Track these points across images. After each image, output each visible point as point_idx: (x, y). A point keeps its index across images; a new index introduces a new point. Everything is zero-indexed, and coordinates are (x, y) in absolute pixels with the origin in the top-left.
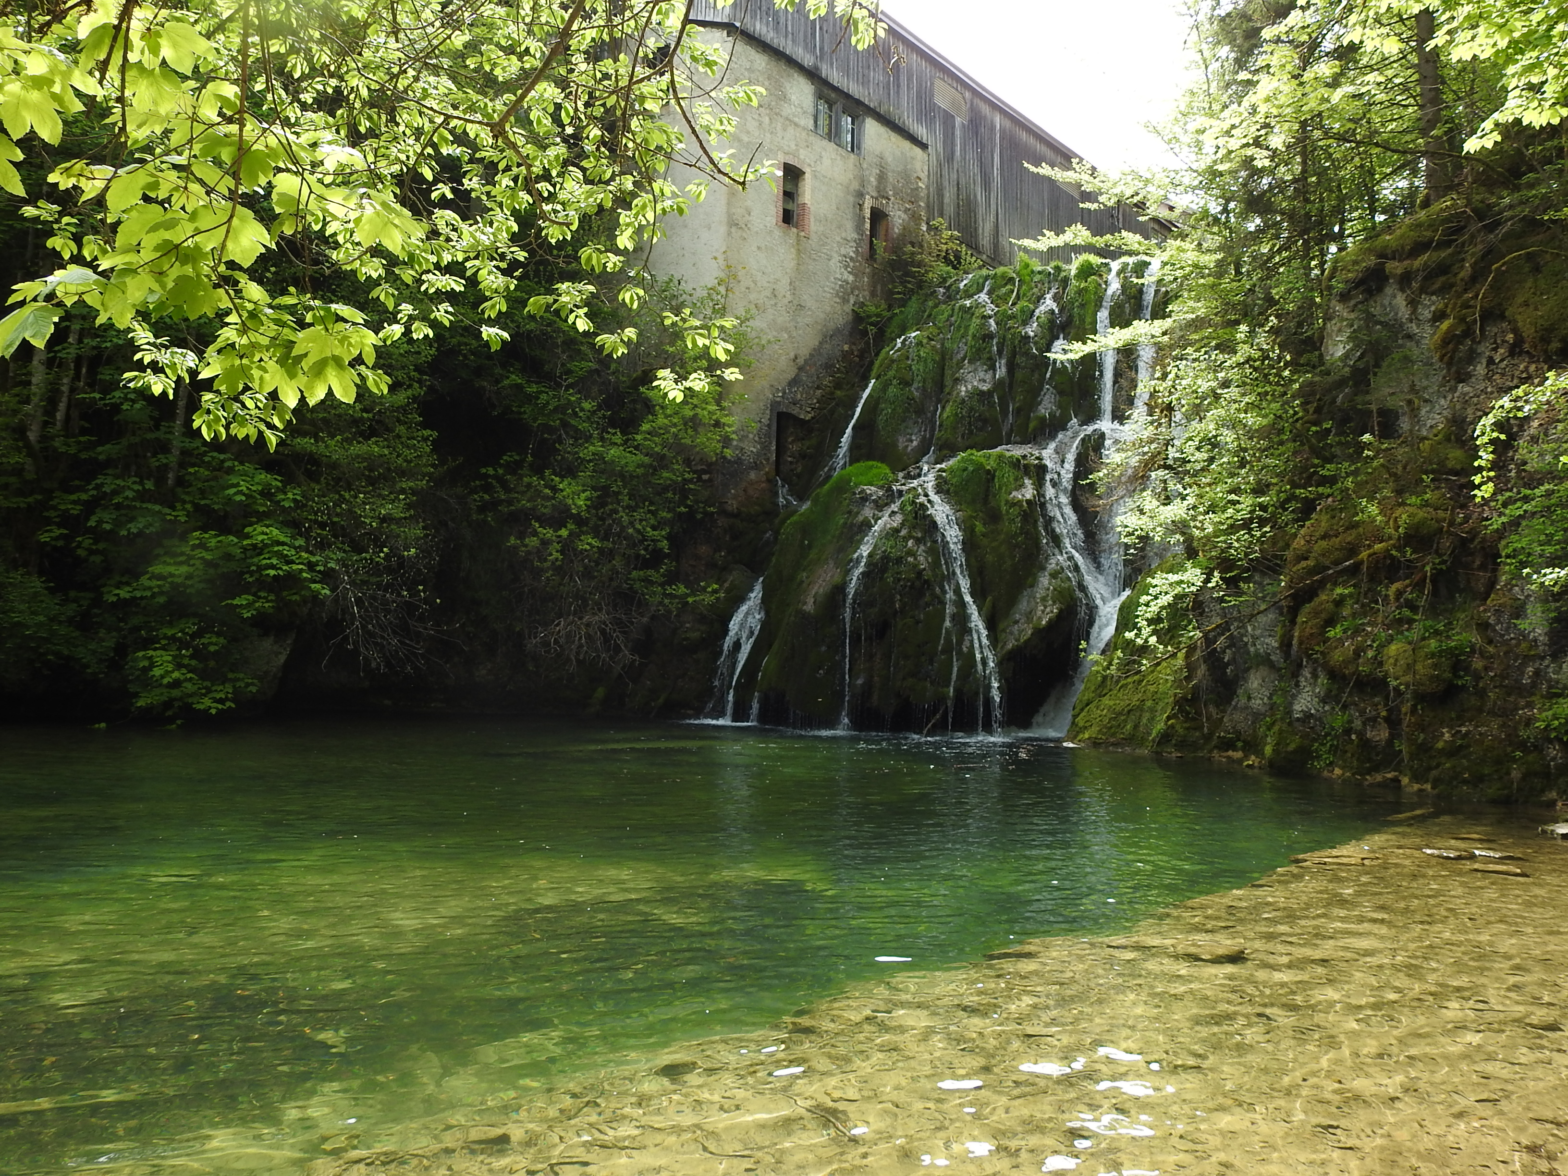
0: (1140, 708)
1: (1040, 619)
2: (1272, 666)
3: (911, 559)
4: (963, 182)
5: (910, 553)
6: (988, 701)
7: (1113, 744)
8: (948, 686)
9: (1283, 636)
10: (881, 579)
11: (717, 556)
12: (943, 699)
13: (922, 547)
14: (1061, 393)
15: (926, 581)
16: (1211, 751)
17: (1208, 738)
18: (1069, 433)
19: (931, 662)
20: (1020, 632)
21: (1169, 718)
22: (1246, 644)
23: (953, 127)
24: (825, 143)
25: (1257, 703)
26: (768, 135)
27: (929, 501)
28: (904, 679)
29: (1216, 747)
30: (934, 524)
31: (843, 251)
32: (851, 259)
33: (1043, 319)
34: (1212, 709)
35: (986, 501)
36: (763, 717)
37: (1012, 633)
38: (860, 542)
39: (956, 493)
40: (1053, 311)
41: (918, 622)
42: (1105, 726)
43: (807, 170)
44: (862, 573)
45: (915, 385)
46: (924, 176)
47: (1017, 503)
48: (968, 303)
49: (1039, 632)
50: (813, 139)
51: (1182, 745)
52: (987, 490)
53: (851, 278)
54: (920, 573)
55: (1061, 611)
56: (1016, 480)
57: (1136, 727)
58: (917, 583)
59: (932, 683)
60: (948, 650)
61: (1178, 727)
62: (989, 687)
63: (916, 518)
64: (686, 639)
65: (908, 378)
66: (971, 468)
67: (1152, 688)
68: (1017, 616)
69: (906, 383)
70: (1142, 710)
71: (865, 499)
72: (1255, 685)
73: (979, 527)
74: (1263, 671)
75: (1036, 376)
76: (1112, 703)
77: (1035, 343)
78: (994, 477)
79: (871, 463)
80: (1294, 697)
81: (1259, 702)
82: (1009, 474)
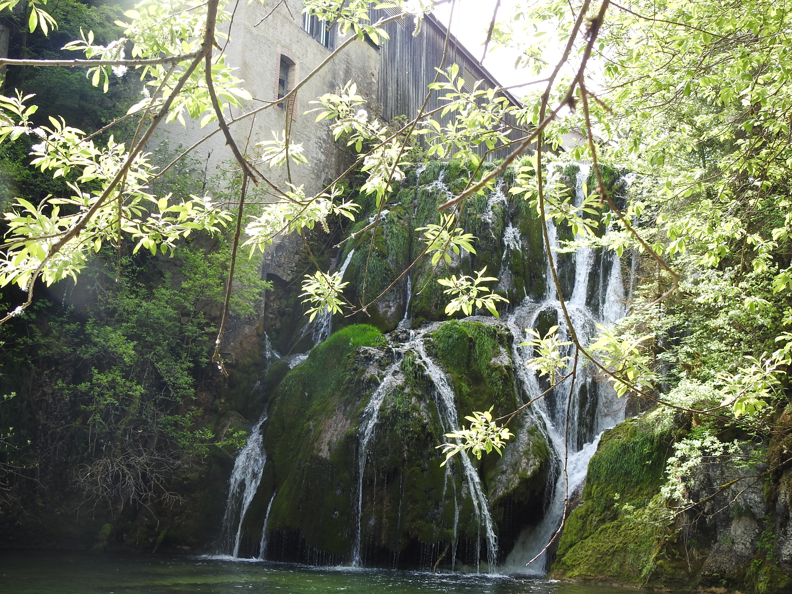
0: (624, 549)
1: (525, 470)
2: (753, 516)
3: (415, 414)
4: (401, 79)
5: (414, 409)
6: (485, 541)
7: (601, 581)
8: (452, 528)
9: (770, 493)
10: (391, 431)
11: (217, 402)
12: (447, 539)
13: (423, 405)
14: (516, 273)
15: (430, 434)
16: (696, 588)
17: (692, 576)
18: (526, 309)
19: (437, 505)
20: (509, 481)
21: (657, 558)
22: (726, 498)
23: (396, 32)
24: (310, 39)
25: (739, 548)
26: (271, 30)
27: (424, 363)
28: (413, 521)
29: (700, 584)
30: (432, 382)
31: (319, 135)
32: (324, 141)
33: (498, 209)
34: (695, 552)
35: (468, 366)
36: (269, 554)
37: (500, 482)
38: (369, 397)
39: (443, 357)
40: (503, 201)
41: (423, 470)
42: (593, 565)
43: (296, 61)
44: (375, 425)
45: (390, 258)
46: (375, 72)
47: (498, 369)
48: (429, 188)
49: (524, 481)
50: (302, 35)
51: (670, 582)
52: (469, 356)
53: (323, 158)
54: (424, 427)
55: (541, 463)
56: (494, 348)
57: (621, 566)
58: (422, 436)
59: (438, 525)
60: (449, 497)
61: (666, 566)
62: (484, 529)
63: (415, 378)
64: (186, 479)
65: (385, 252)
66: (456, 336)
67: (633, 532)
68: (505, 468)
69: (383, 256)
70: (626, 551)
71: (369, 358)
72: (739, 532)
73: (465, 388)
74: (746, 521)
75: (495, 257)
76: (595, 545)
77: (493, 229)
78: (474, 343)
79: (363, 326)
80: (782, 543)
81: (741, 546)
82: (488, 343)
